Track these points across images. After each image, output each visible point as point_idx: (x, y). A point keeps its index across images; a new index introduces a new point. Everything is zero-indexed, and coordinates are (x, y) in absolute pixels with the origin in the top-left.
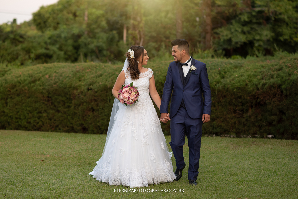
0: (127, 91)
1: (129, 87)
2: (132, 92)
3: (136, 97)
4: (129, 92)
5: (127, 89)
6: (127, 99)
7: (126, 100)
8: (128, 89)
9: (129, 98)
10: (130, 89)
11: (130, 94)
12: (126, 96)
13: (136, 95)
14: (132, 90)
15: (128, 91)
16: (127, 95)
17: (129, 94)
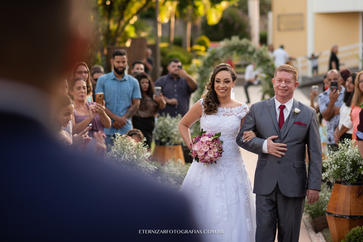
0: (208, 143)
1: (212, 137)
2: (213, 147)
3: (217, 156)
4: (209, 145)
5: (207, 140)
6: (203, 154)
7: (201, 154)
8: (210, 139)
9: (206, 153)
10: (213, 141)
11: (210, 149)
12: (203, 149)
13: (218, 154)
14: (215, 144)
15: (210, 143)
16: (205, 148)
17: (208, 149)
